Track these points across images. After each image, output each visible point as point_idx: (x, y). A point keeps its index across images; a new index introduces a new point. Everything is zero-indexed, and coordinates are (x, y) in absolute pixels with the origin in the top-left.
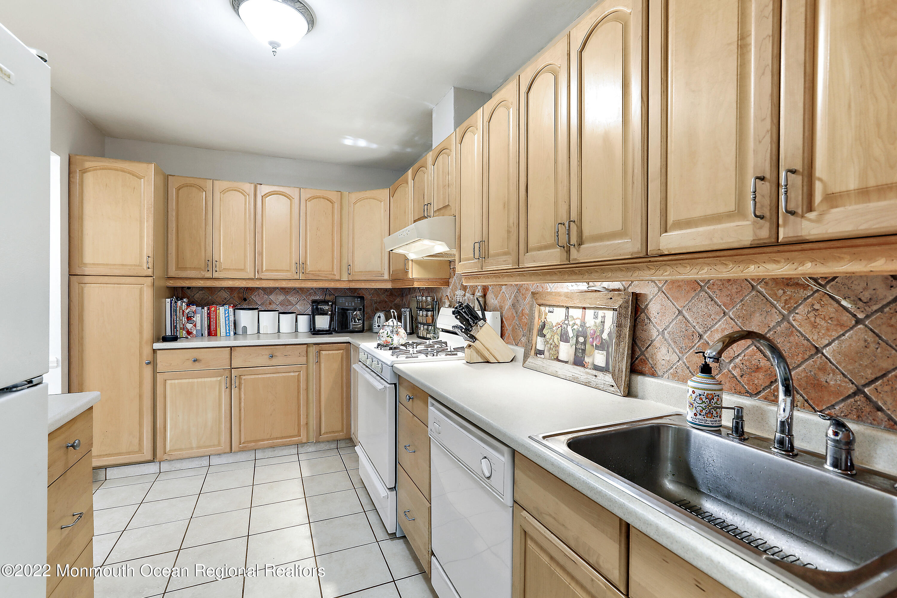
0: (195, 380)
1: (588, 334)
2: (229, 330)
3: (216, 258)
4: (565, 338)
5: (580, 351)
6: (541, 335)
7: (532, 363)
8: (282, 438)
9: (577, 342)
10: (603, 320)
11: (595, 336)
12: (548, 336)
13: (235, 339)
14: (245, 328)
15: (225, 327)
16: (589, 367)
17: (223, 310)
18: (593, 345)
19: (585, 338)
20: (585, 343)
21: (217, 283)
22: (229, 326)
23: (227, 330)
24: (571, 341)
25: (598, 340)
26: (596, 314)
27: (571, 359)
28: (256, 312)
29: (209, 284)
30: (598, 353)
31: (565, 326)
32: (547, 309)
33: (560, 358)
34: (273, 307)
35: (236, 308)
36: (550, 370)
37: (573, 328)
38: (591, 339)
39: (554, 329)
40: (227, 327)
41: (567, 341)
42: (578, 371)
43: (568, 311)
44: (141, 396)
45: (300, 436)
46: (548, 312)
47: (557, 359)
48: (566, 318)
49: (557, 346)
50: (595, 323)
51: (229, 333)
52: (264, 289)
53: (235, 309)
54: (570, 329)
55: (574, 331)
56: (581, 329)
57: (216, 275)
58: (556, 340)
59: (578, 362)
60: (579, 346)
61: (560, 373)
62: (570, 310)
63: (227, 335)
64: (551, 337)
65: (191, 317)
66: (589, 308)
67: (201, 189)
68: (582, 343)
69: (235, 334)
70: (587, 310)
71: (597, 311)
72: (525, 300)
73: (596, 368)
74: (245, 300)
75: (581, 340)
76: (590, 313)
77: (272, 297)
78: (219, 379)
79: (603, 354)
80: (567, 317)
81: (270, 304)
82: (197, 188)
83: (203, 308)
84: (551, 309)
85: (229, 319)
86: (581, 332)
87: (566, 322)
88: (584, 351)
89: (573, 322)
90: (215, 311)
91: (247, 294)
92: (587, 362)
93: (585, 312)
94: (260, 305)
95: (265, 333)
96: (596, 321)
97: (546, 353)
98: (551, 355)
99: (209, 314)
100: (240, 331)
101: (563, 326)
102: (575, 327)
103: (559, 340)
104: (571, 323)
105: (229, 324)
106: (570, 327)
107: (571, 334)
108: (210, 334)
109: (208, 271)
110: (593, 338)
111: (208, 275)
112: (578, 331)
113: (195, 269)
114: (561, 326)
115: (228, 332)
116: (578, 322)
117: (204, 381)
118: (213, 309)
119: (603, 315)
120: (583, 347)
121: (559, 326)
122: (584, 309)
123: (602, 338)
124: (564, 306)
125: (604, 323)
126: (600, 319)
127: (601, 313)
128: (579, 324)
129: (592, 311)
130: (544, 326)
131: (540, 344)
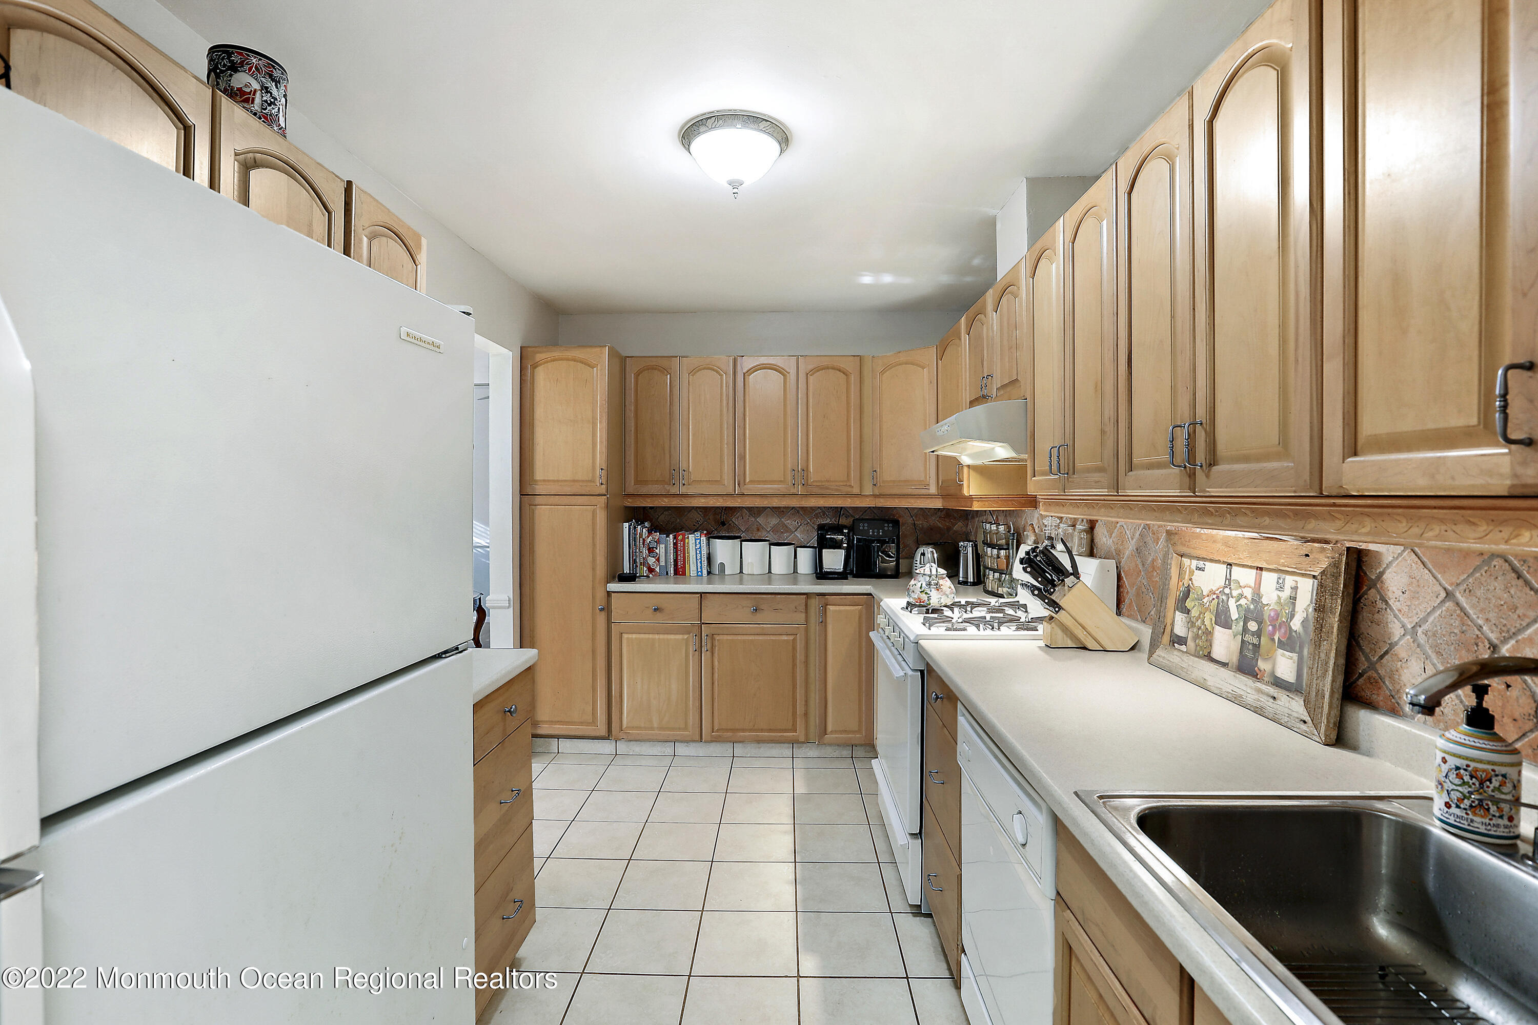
0: (657, 636)
1: (1266, 617)
2: (701, 568)
3: (683, 465)
4: (1223, 620)
5: (1251, 647)
6: (1182, 608)
7: (1164, 658)
8: (770, 730)
9: (1245, 630)
10: (1293, 594)
11: (1279, 621)
12: (1194, 613)
13: (710, 582)
14: (722, 565)
15: (695, 562)
16: (1266, 679)
17: (693, 538)
18: (1273, 640)
19: (1260, 623)
20: (1258, 634)
21: (685, 501)
22: (701, 562)
23: (699, 568)
24: (1234, 627)
25: (1283, 630)
26: (1281, 582)
27: (1234, 659)
28: (737, 541)
29: (675, 503)
30: (1283, 655)
31: (1224, 597)
32: (1194, 563)
33: (1215, 655)
34: (763, 535)
35: (711, 536)
36: (1193, 676)
37: (1238, 603)
38: (1270, 628)
39: (1205, 600)
40: (699, 564)
41: (1227, 625)
42: (1242, 685)
43: (1231, 571)
44: (594, 652)
45: (795, 731)
46: (1195, 569)
47: (1209, 658)
48: (1227, 583)
49: (1209, 634)
50: (1279, 597)
51: (701, 572)
52: (749, 509)
53: (709, 538)
54: (1232, 604)
55: (1240, 609)
56: (1252, 607)
57: (683, 490)
58: (1207, 622)
59: (1246, 667)
60: (1248, 638)
62: (1234, 568)
63: (699, 575)
64: (1200, 615)
65: (653, 548)
66: (1269, 570)
67: (665, 371)
68: (1253, 634)
69: (709, 573)
70: (1264, 573)
71: (1283, 576)
72: (1158, 543)
73: (1278, 683)
74: (723, 524)
75: (1253, 626)
76: (1269, 579)
77: (761, 520)
78: (686, 637)
79: (1291, 658)
80: (1228, 580)
81: (758, 530)
82: (659, 370)
83: (668, 536)
84: (1201, 564)
85: (701, 552)
86: (1252, 612)
87: (1227, 591)
88: (1257, 647)
89: (1239, 591)
90: (683, 540)
91: (726, 514)
92: (1262, 669)
93: (1261, 576)
94: (743, 532)
95: (750, 573)
96: (1280, 594)
97: (1190, 642)
98: (1198, 648)
99: (675, 544)
100: (716, 570)
101: (1221, 597)
102: (1243, 602)
103: (1213, 622)
104: (1235, 593)
105: (701, 559)
106: (1234, 600)
107: (1234, 615)
108: (676, 572)
109: (674, 484)
110: (1274, 627)
111: (674, 490)
112: (1248, 610)
113: (657, 482)
114: (1218, 597)
115: (699, 570)
116: (1248, 593)
117: (668, 639)
118: (680, 537)
119: (1294, 585)
120: (1255, 641)
121: (1215, 596)
122: (1261, 569)
123: (1290, 628)
124: (1224, 563)
125: (1295, 599)
126: (1287, 593)
127: (1290, 580)
128: (1250, 597)
129: (1275, 576)
130: (1188, 594)
131: (1180, 625)
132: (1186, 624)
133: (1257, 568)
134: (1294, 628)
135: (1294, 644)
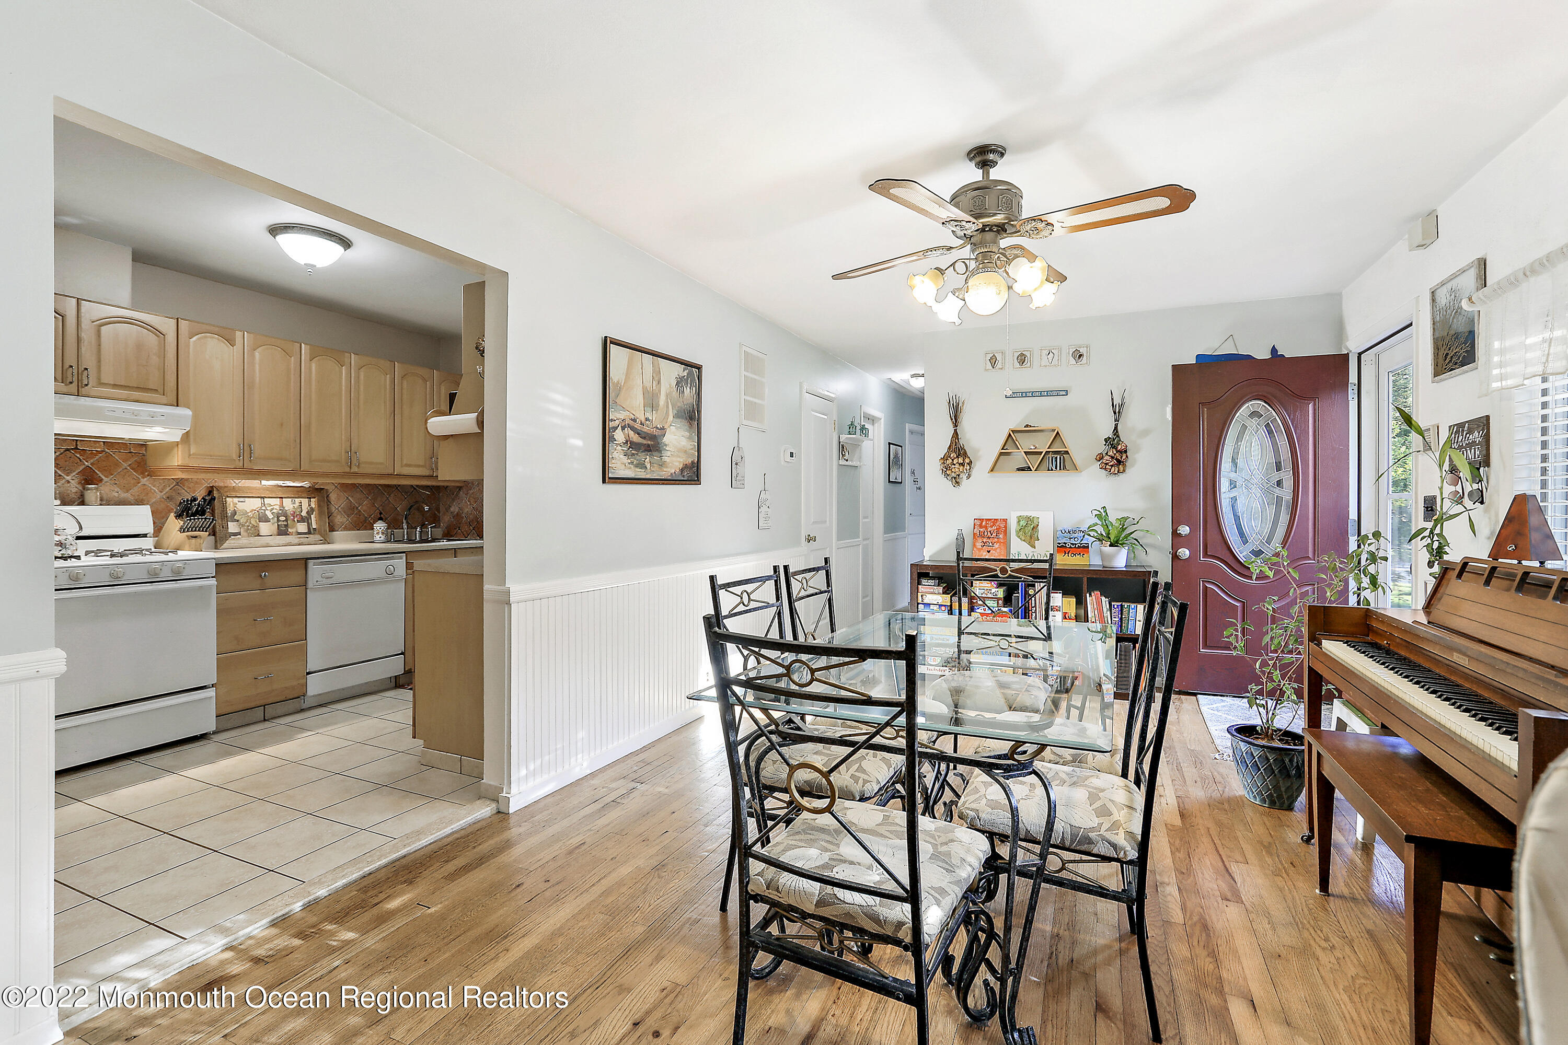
1: (289, 514)
4: (263, 519)
5: (283, 526)
6: (233, 521)
9: (278, 520)
11: (296, 514)
12: (242, 521)
16: (294, 534)
18: (294, 521)
19: (286, 517)
20: (286, 520)
24: (271, 521)
25: (298, 517)
26: (292, 501)
27: (276, 532)
30: (299, 524)
31: (262, 511)
32: (239, 499)
33: (261, 534)
37: (272, 512)
38: (292, 517)
39: (249, 514)
41: (267, 520)
43: (263, 500)
46: (240, 502)
49: (256, 527)
54: (268, 513)
55: (273, 514)
56: (280, 512)
58: (253, 522)
59: (283, 532)
60: (280, 523)
61: (272, 543)
62: (265, 499)
64: (247, 521)
66: (285, 498)
68: (284, 521)
71: (294, 499)
73: (301, 533)
75: (283, 518)
76: (286, 502)
79: (304, 525)
80: (263, 504)
84: (242, 500)
86: (281, 514)
87: (264, 508)
88: (286, 526)
89: (271, 507)
92: (290, 532)
93: (282, 500)
96: (293, 505)
97: (243, 533)
98: (250, 533)
101: (260, 511)
102: (274, 511)
103: (257, 522)
104: (268, 508)
106: (269, 511)
107: (270, 516)
110: (294, 516)
112: (278, 513)
114: (257, 511)
116: (277, 507)
119: (299, 502)
120: (284, 524)
121: (255, 511)
122: (282, 498)
123: (301, 516)
124: (258, 497)
125: (301, 506)
126: (297, 504)
127: (297, 500)
128: (278, 509)
129: (289, 500)
130: (235, 513)
131: (232, 527)
132: (237, 526)
133: (280, 498)
134: (303, 515)
135: (306, 520)
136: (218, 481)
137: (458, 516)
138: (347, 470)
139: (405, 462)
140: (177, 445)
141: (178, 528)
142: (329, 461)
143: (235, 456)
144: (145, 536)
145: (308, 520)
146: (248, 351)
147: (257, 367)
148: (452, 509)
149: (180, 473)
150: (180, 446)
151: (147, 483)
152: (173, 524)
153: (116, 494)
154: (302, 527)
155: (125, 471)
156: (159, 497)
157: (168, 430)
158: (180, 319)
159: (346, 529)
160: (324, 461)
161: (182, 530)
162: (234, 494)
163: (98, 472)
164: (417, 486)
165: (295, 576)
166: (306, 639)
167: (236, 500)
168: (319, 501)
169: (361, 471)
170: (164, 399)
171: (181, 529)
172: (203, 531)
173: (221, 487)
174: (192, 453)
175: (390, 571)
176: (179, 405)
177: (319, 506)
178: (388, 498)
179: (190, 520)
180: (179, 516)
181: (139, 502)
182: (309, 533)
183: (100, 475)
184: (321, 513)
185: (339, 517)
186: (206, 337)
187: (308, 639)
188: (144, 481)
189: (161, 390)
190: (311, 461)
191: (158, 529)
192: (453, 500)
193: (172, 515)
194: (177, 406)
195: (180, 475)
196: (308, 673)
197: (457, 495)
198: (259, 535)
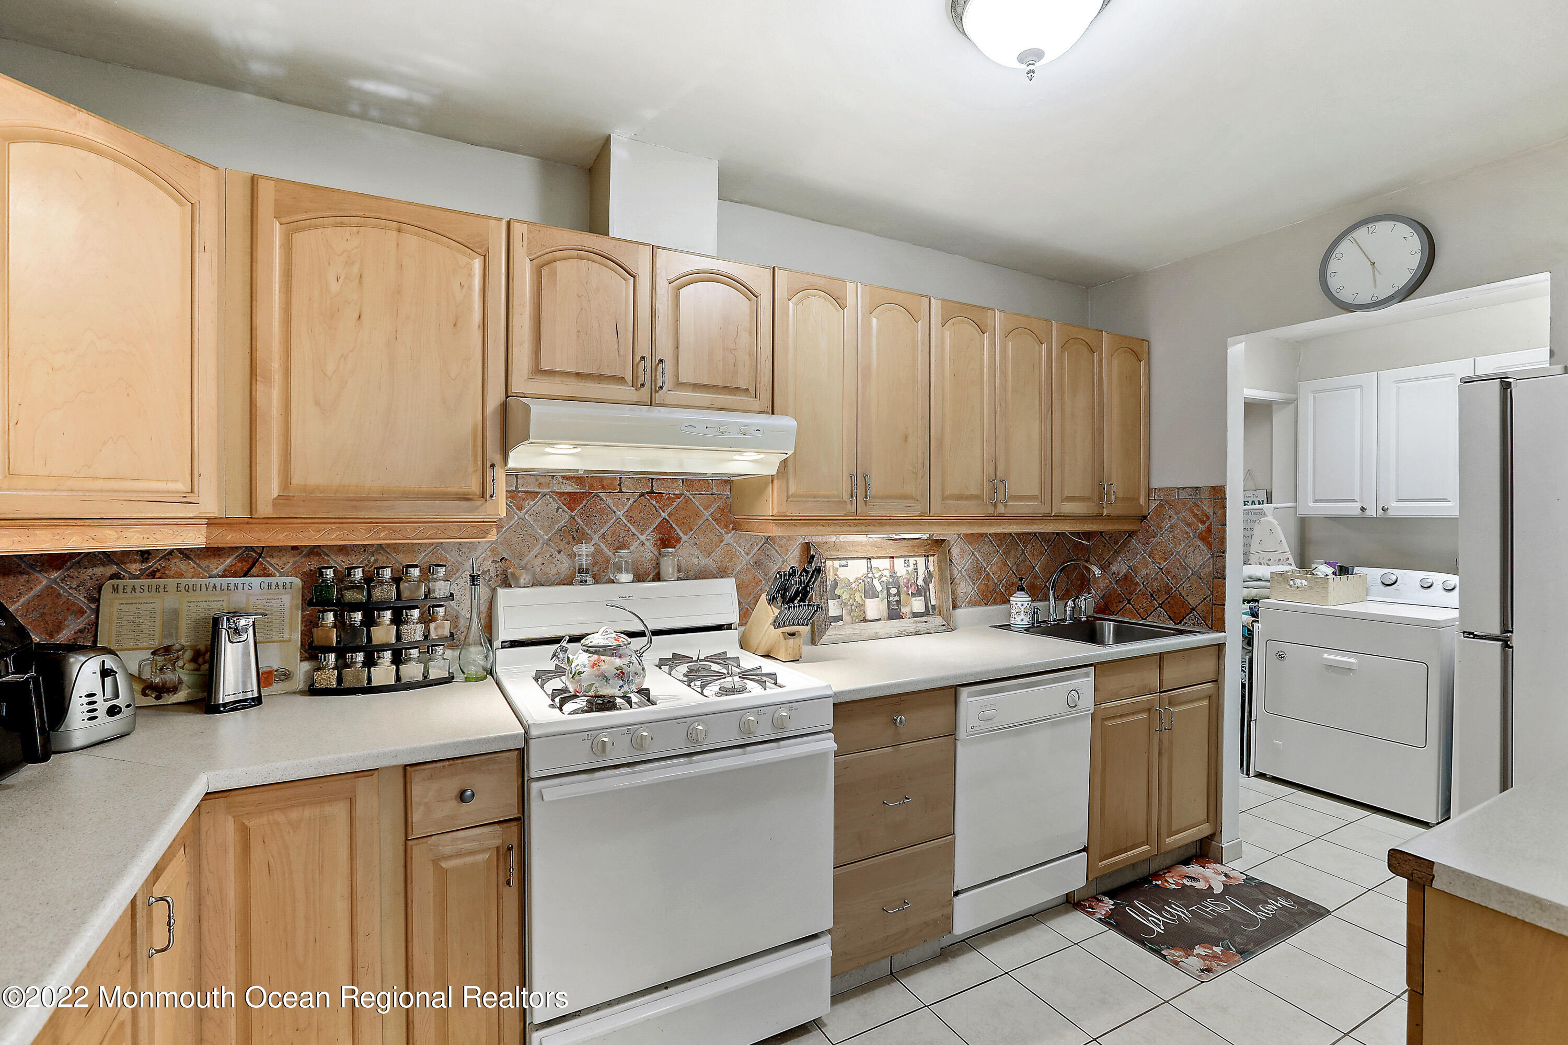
1: (901, 583)
4: (870, 593)
5: (895, 603)
6: (833, 597)
9: (889, 595)
10: (915, 568)
11: (910, 583)
12: (845, 596)
16: (908, 617)
18: (909, 594)
19: (898, 589)
20: (898, 594)
24: (880, 596)
25: (913, 587)
26: (906, 562)
27: (885, 614)
30: (916, 600)
31: (869, 580)
32: (843, 562)
33: (868, 618)
36: (858, 636)
37: (880, 581)
38: (905, 588)
39: (853, 586)
41: (875, 596)
42: (896, 625)
43: (870, 563)
46: (840, 567)
48: (869, 570)
49: (861, 606)
50: (907, 571)
54: (876, 582)
55: (882, 583)
56: (891, 580)
58: (858, 599)
59: (894, 614)
60: (892, 599)
62: (873, 561)
64: (850, 596)
66: (897, 557)
68: (895, 595)
70: (895, 559)
71: (907, 559)
73: (914, 615)
75: (893, 591)
76: (899, 563)
79: (921, 599)
80: (870, 569)
86: (892, 583)
87: (870, 575)
88: (899, 602)
89: (880, 573)
92: (904, 612)
93: (894, 561)
96: (907, 569)
97: (846, 617)
98: (854, 618)
101: (866, 581)
102: (884, 579)
103: (863, 597)
104: (876, 575)
106: (877, 579)
107: (879, 588)
110: (907, 587)
112: (888, 582)
114: (863, 581)
116: (887, 573)
119: (915, 562)
120: (897, 598)
121: (861, 581)
122: (893, 557)
123: (917, 585)
124: (864, 558)
125: (917, 569)
126: (912, 567)
127: (912, 561)
128: (888, 576)
129: (902, 560)
130: (835, 585)
131: (833, 609)
132: (839, 606)
133: (891, 557)
134: (919, 584)
135: (921, 592)
136: (817, 536)
137: (1127, 579)
138: (991, 510)
139: (1066, 494)
140: (772, 481)
141: (771, 620)
142: (967, 498)
143: (846, 497)
144: (729, 627)
145: (925, 593)
146: (863, 315)
147: (874, 339)
148: (1114, 568)
149: (775, 528)
150: (775, 482)
151: (731, 542)
152: (766, 612)
153: (695, 560)
154: (918, 605)
155: (707, 523)
156: (744, 562)
157: (762, 456)
158: (776, 269)
159: (973, 604)
160: (960, 497)
161: (777, 624)
162: (835, 554)
163: (676, 528)
164: (1072, 533)
165: (937, 718)
166: (954, 833)
167: (836, 563)
168: (939, 561)
169: (1010, 511)
170: (756, 404)
171: (775, 621)
172: (803, 624)
173: (819, 544)
174: (790, 494)
175: (1074, 701)
176: (775, 411)
177: (940, 569)
178: (1023, 551)
179: (789, 607)
180: (772, 600)
181: (722, 573)
182: (926, 613)
183: (678, 531)
184: (942, 581)
185: (962, 585)
186: (809, 296)
187: (956, 832)
188: (728, 537)
189: (752, 391)
190: (944, 498)
191: (745, 615)
192: (1117, 552)
193: (764, 596)
194: (773, 413)
195: (775, 531)
196: (957, 894)
197: (1125, 544)
198: (865, 620)
